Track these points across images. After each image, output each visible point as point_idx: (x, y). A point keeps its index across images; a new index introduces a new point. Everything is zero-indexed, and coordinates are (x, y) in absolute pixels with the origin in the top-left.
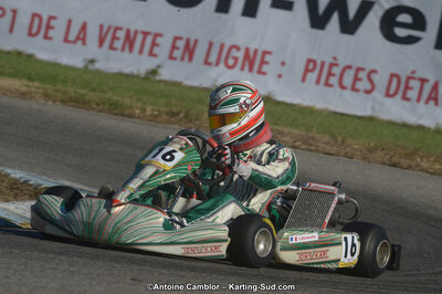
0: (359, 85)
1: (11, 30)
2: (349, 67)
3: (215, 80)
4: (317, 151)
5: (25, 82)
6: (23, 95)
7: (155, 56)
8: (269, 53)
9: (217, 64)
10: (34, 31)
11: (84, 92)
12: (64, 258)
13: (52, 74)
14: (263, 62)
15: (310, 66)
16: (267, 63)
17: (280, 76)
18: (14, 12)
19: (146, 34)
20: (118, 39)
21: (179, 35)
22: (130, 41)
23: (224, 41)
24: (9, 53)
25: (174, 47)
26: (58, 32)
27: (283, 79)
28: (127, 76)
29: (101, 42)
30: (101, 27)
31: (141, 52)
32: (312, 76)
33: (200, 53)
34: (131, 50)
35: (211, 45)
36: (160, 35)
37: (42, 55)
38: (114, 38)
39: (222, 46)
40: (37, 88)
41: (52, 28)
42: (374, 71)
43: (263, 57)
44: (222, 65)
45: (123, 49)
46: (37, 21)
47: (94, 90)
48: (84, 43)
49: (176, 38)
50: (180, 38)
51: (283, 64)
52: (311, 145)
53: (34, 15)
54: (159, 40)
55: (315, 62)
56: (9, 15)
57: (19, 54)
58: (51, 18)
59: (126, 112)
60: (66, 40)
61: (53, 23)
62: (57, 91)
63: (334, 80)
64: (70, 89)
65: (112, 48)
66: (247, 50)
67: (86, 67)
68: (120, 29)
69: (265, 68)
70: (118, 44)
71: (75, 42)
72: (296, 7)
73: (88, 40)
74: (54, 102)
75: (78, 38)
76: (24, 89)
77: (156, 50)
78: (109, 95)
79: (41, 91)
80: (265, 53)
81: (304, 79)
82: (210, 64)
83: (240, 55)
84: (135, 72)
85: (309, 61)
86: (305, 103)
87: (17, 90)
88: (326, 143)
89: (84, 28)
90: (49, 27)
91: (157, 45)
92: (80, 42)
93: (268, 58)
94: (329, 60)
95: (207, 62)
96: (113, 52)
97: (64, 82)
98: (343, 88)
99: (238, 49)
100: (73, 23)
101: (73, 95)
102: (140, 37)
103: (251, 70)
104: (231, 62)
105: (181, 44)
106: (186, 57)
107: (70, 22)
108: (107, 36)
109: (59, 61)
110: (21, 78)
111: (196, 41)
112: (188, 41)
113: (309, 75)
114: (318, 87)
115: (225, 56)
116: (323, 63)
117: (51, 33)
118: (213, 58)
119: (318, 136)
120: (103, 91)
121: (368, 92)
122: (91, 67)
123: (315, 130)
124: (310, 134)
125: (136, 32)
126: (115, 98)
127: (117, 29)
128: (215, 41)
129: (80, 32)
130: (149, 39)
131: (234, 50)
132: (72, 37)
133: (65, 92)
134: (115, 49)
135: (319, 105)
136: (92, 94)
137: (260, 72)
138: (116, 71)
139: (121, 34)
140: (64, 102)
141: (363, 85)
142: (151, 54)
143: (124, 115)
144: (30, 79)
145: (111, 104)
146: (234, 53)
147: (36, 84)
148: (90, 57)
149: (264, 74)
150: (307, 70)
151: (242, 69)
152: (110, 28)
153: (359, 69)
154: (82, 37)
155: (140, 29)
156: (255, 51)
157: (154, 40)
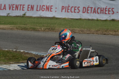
0: (76, 11)
2: (73, 7)
3: (40, 14)
7: (24, 10)
8: (52, 6)
9: (40, 10)
14: (51, 8)
15: (63, 8)
16: (52, 8)
17: (56, 11)
19: (21, 5)
20: (14, 7)
21: (29, 4)
25: (28, 8)
27: (57, 12)
29: (10, 9)
30: (9, 5)
31: (20, 10)
32: (64, 10)
33: (35, 8)
34: (18, 10)
35: (37, 6)
36: (24, 5)
38: (13, 7)
39: (40, 6)
42: (79, 7)
43: (51, 7)
44: (41, 10)
45: (15, 10)
48: (5, 10)
49: (28, 5)
50: (30, 5)
51: (56, 8)
54: (24, 6)
55: (64, 7)
63: (69, 11)
65: (13, 10)
66: (47, 6)
68: (14, 5)
69: (52, 10)
70: (14, 9)
71: (3, 10)
73: (6, 8)
75: (4, 8)
77: (24, 9)
80: (51, 6)
81: (62, 11)
82: (38, 11)
83: (45, 7)
84: (20, 15)
85: (63, 7)
86: (63, 17)
89: (5, 6)
91: (24, 8)
92: (4, 9)
93: (52, 7)
94: (67, 6)
95: (37, 10)
98: (72, 12)
99: (44, 6)
100: (2, 5)
102: (19, 6)
103: (48, 11)
104: (43, 9)
105: (30, 7)
106: (32, 10)
108: (11, 7)
111: (34, 5)
112: (32, 6)
113: (63, 10)
114: (66, 13)
115: (41, 8)
116: (66, 7)
118: (38, 9)
121: (78, 12)
122: (8, 15)
125: (18, 5)
127: (13, 5)
128: (38, 5)
129: (4, 7)
130: (22, 6)
131: (43, 6)
132: (2, 8)
134: (14, 10)
135: (67, 17)
137: (51, 11)
139: (14, 6)
142: (23, 10)
146: (44, 7)
148: (8, 13)
149: (52, 11)
150: (62, 9)
151: (46, 11)
152: (11, 5)
153: (75, 7)
154: (5, 8)
155: (19, 4)
156: (49, 6)
157: (23, 6)
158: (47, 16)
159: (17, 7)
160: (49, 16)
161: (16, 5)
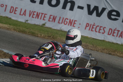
0: (101, 31)
1: (5, 11)
2: (98, 26)
3: (61, 28)
4: (89, 49)
5: (8, 25)
6: (8, 29)
8: (76, 21)
9: (62, 23)
10: (11, 11)
11: (24, 29)
12: (18, 75)
13: (16, 24)
14: (74, 23)
15: (87, 25)
16: (75, 24)
17: (79, 27)
18: (6, 6)
19: (42, 14)
20: (34, 15)
23: (64, 17)
24: (4, 17)
25: (50, 18)
26: (18, 12)
27: (80, 28)
28: (37, 25)
30: (30, 11)
31: (41, 19)
32: (88, 28)
33: (57, 20)
34: (38, 18)
35: (60, 18)
36: (46, 14)
37: (13, 18)
38: (33, 14)
39: (63, 18)
40: (12, 27)
41: (16, 11)
42: (105, 28)
44: (63, 24)
45: (36, 18)
46: (12, 8)
47: (27, 29)
48: (25, 16)
50: (52, 16)
51: (80, 24)
52: (87, 47)
53: (12, 7)
54: (46, 16)
55: (89, 24)
56: (5, 7)
57: (7, 17)
58: (16, 8)
59: (36, 35)
60: (20, 14)
61: (17, 9)
62: (18, 28)
63: (94, 29)
64: (21, 28)
65: (33, 17)
66: (70, 20)
67: (25, 22)
68: (35, 12)
69: (75, 25)
70: (34, 16)
71: (22, 15)
72: (84, 8)
74: (16, 31)
75: (23, 14)
76: (8, 27)
77: (45, 18)
78: (32, 30)
79: (13, 28)
80: (75, 21)
81: (85, 29)
82: (60, 23)
83: (68, 21)
84: (39, 24)
85: (87, 24)
86: (85, 35)
87: (6, 27)
88: (91, 47)
89: (25, 11)
90: (16, 10)
92: (24, 15)
93: (76, 22)
94: (93, 24)
95: (59, 23)
96: (33, 18)
97: (19, 26)
98: (96, 32)
99: (68, 19)
100: (22, 10)
101: (22, 30)
102: (41, 15)
103: (71, 25)
104: (65, 23)
105: (52, 17)
106: (53, 21)
107: (21, 9)
108: (32, 14)
109: (18, 20)
110: (8, 24)
111: (56, 17)
112: (54, 16)
113: (87, 28)
114: (89, 31)
115: (64, 21)
116: (91, 25)
117: (16, 12)
118: (61, 22)
119: (89, 45)
120: (30, 29)
122: (26, 22)
123: (88, 43)
124: (87, 44)
125: (40, 13)
126: (33, 31)
127: (34, 12)
128: (61, 17)
129: (24, 13)
130: (43, 15)
132: (22, 13)
133: (19, 29)
134: (34, 18)
135: (89, 36)
137: (73, 26)
138: (34, 24)
140: (19, 31)
141: (102, 31)
142: (44, 19)
143: (35, 36)
144: (10, 25)
145: (32, 33)
146: (66, 20)
147: (12, 26)
148: (27, 20)
149: (75, 27)
150: (86, 26)
151: (69, 25)
152: (32, 11)
153: (101, 27)
154: (25, 14)
155: (41, 13)
156: (73, 20)
157: (45, 15)
159: (38, 15)
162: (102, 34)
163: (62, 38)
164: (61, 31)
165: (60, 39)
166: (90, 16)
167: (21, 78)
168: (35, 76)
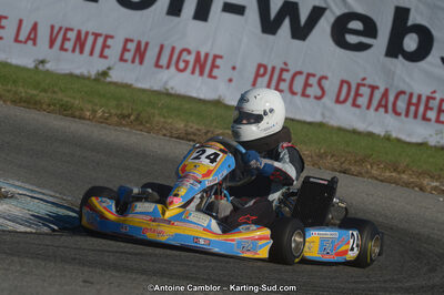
0: (309, 91)
2: (300, 73)
3: (166, 83)
8: (221, 57)
9: (168, 67)
11: (35, 92)
12: (16, 259)
13: (2, 74)
14: (214, 66)
15: (261, 70)
16: (218, 67)
17: (230, 80)
19: (96, 35)
20: (69, 40)
21: (131, 37)
22: (80, 42)
23: (175, 44)
25: (125, 49)
26: (8, 32)
27: (233, 84)
28: (77, 77)
29: (52, 43)
30: (52, 27)
31: (91, 54)
32: (263, 81)
33: (151, 55)
34: (81, 52)
35: (162, 47)
36: (112, 37)
38: (65, 39)
39: (173, 49)
41: (3, 27)
42: (326, 78)
43: (214, 61)
44: (173, 68)
45: (74, 51)
47: (45, 91)
48: (35, 44)
49: (127, 41)
50: (132, 41)
51: (234, 68)
54: (109, 42)
55: (265, 67)
58: (2, 17)
59: (77, 113)
60: (16, 40)
61: (4, 22)
62: (9, 91)
63: (284, 86)
64: (21, 89)
65: (62, 48)
66: (198, 53)
67: (36, 67)
68: (72, 30)
69: (216, 72)
70: (69, 45)
71: (26, 42)
72: (247, 11)
73: (39, 40)
74: (4, 101)
75: (28, 38)
78: (60, 96)
80: (216, 57)
81: (254, 84)
82: (161, 67)
83: (191, 58)
84: (86, 73)
85: (260, 66)
89: (35, 27)
91: (109, 47)
92: (30, 42)
93: (218, 62)
94: (279, 66)
95: (157, 65)
96: (63, 53)
97: (14, 82)
98: (293, 93)
99: (189, 52)
100: (24, 24)
101: (23, 95)
102: (90, 39)
103: (201, 73)
104: (182, 65)
105: (132, 46)
106: (137, 60)
107: (21, 21)
108: (58, 36)
109: (9, 61)
111: (147, 44)
112: (139, 43)
113: (260, 79)
115: (176, 59)
116: (274, 68)
117: (2, 33)
118: (164, 61)
120: (54, 92)
121: (318, 98)
122: (41, 67)
125: (87, 33)
126: (65, 99)
127: (67, 30)
128: (166, 43)
129: (30, 34)
130: (100, 41)
131: (185, 54)
132: (22, 37)
133: (16, 93)
134: (66, 50)
136: (43, 94)
137: (210, 76)
138: (67, 72)
139: (72, 35)
140: (14, 102)
141: (314, 91)
142: (102, 56)
143: (74, 116)
145: (62, 105)
146: (185, 56)
148: (41, 58)
149: (215, 78)
150: (257, 75)
151: (193, 72)
152: (61, 28)
153: (309, 75)
154: (33, 37)
155: (91, 31)
156: (207, 55)
157: (105, 41)
158: (194, 95)
160: (202, 97)
161: (79, 32)
162: (315, 101)
163: (170, 121)
164: (168, 95)
165: (165, 122)
166: (270, 37)
167: (24, 270)
168: (74, 259)
